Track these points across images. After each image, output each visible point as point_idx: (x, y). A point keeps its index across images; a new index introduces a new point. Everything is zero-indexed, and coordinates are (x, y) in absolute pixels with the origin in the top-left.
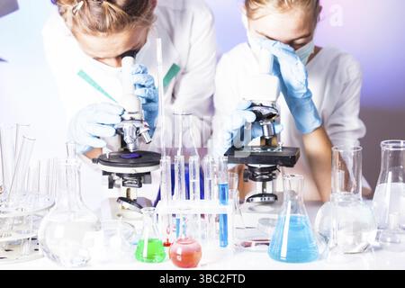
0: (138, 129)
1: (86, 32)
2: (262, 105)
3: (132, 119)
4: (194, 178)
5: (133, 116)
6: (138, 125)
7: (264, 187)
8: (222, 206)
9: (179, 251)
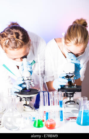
0: (30, 82)
1: (10, 50)
2: (70, 73)
3: (28, 79)
4: (51, 99)
5: (28, 78)
6: (30, 81)
7: (70, 99)
8: (61, 108)
9: (49, 124)
